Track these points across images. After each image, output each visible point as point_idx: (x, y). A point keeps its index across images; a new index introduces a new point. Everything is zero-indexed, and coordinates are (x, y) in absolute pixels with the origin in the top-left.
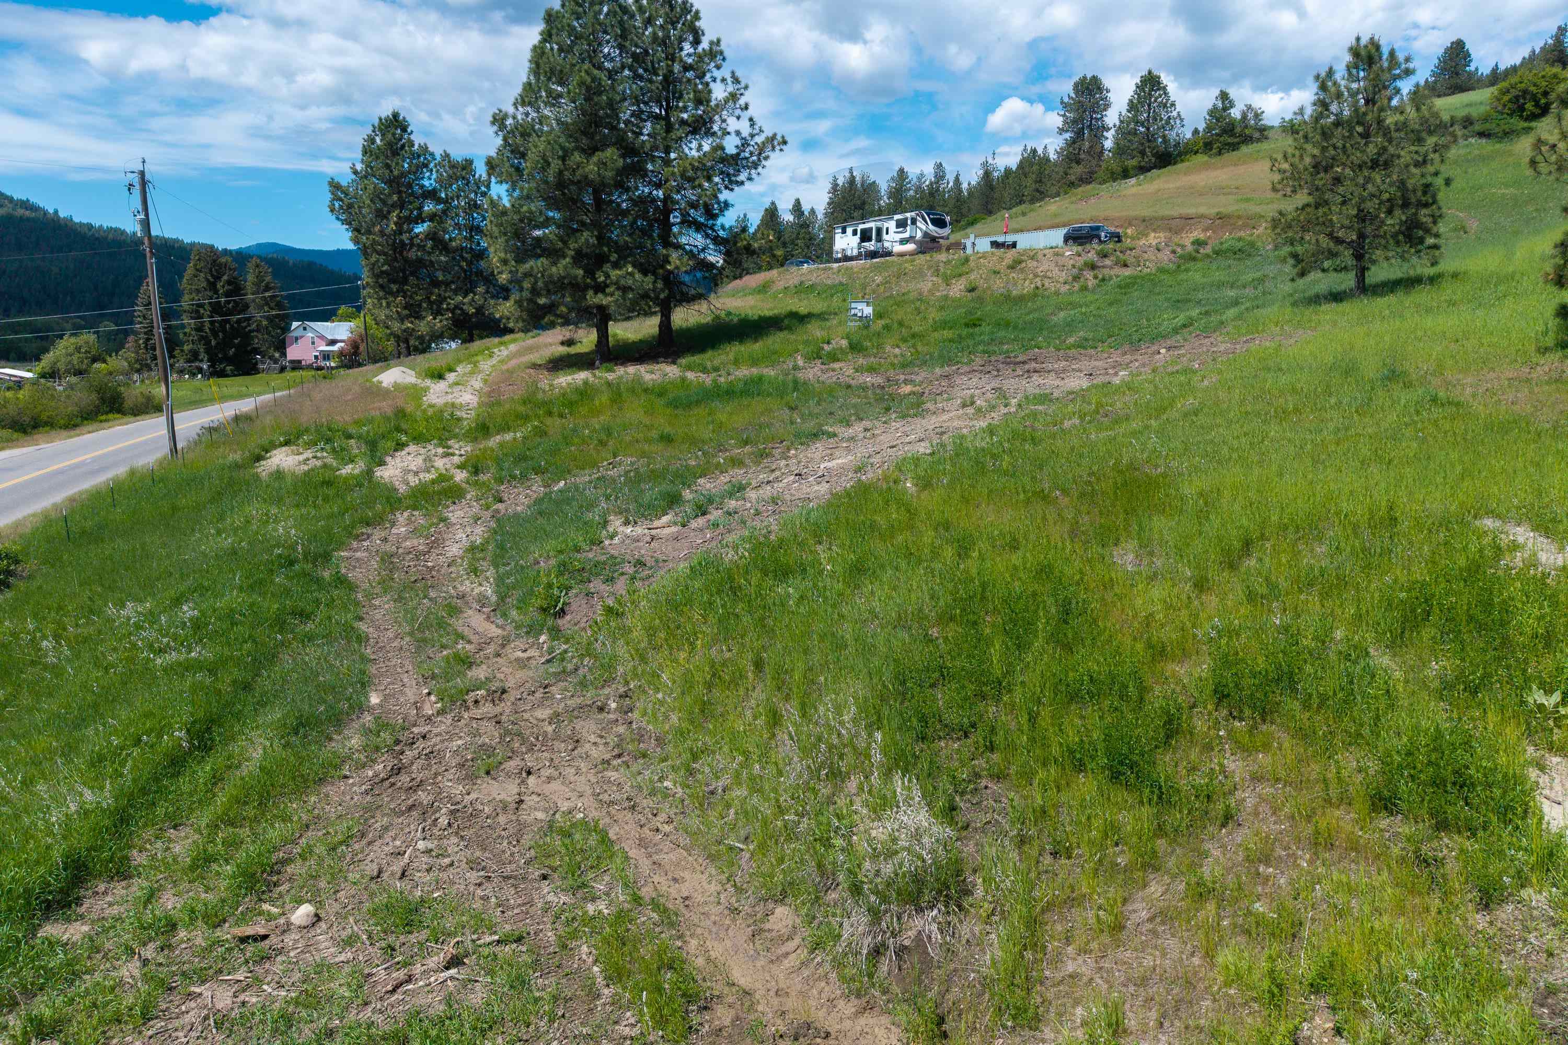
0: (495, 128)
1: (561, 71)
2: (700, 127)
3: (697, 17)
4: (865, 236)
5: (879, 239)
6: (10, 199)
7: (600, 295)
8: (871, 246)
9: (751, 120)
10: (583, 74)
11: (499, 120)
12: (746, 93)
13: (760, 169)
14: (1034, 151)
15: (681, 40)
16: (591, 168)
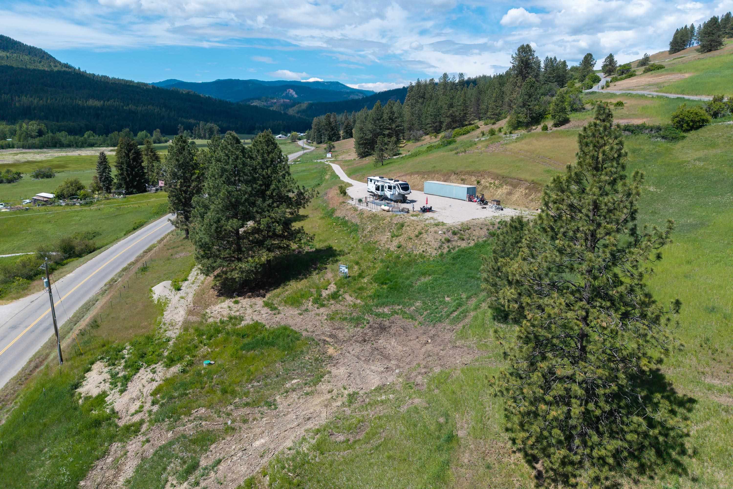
4: (377, 188)
5: (383, 190)
6: (60, 63)
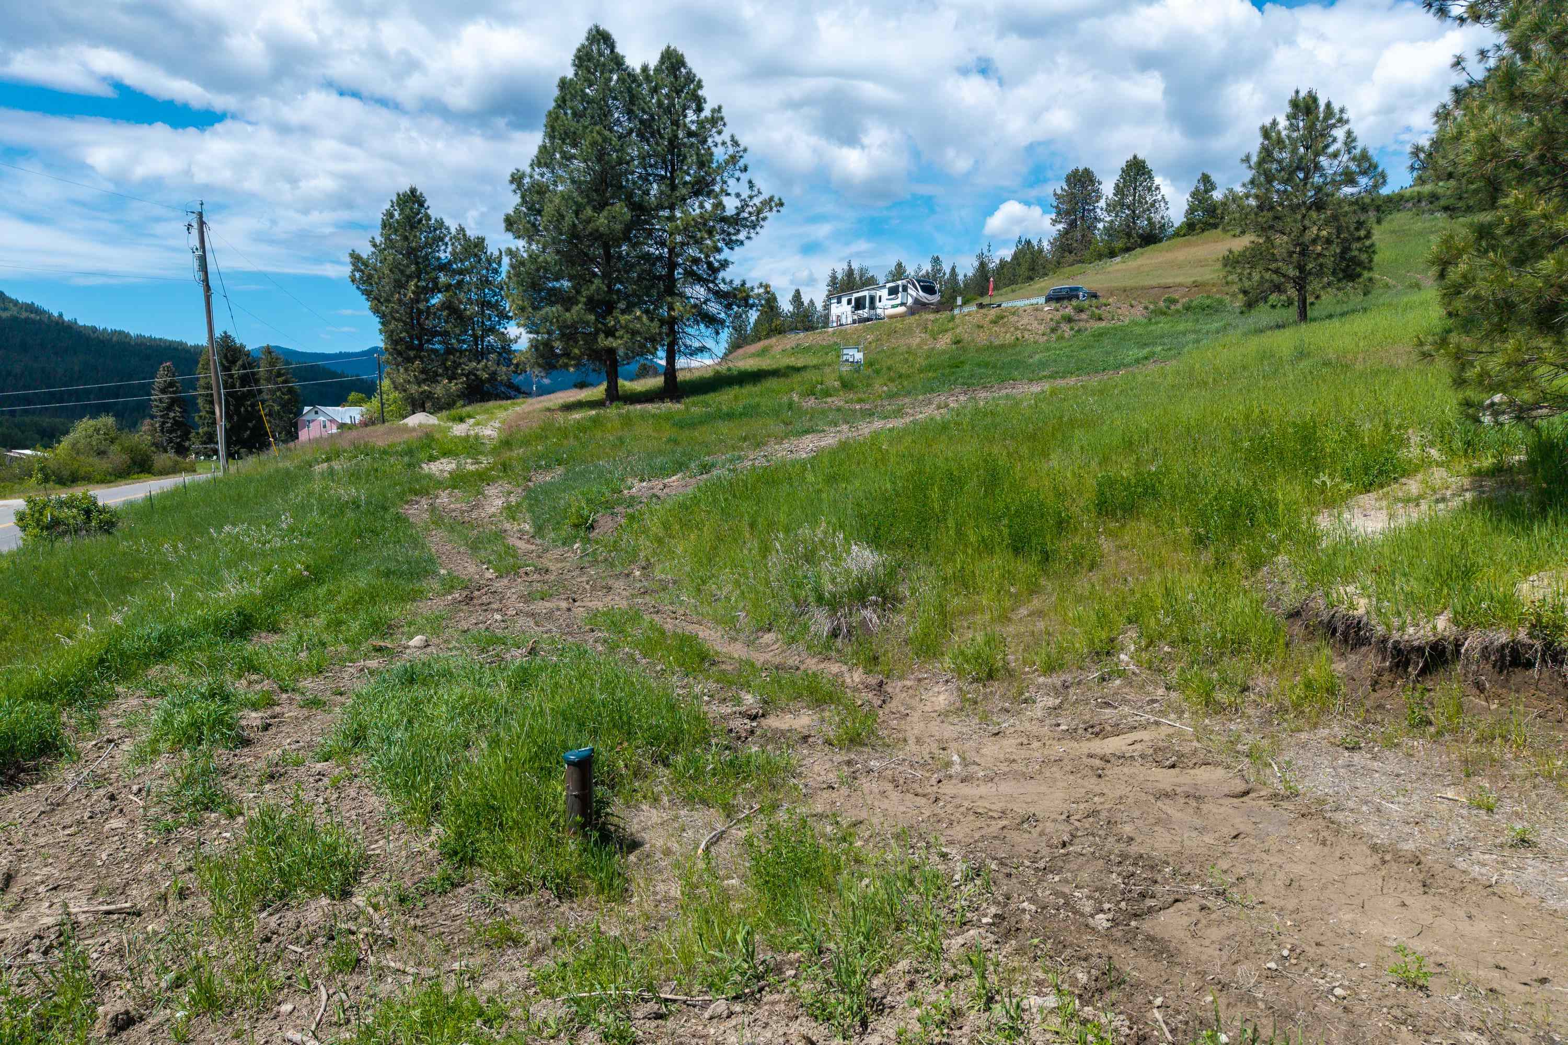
0: (514, 186)
1: (575, 133)
2: (702, 188)
3: (699, 85)
4: (859, 304)
5: (873, 306)
7: (610, 339)
8: (864, 313)
9: (750, 182)
10: (595, 135)
11: (517, 179)
12: (745, 155)
13: (758, 229)
14: (1028, 242)
15: (685, 108)
16: (602, 220)
